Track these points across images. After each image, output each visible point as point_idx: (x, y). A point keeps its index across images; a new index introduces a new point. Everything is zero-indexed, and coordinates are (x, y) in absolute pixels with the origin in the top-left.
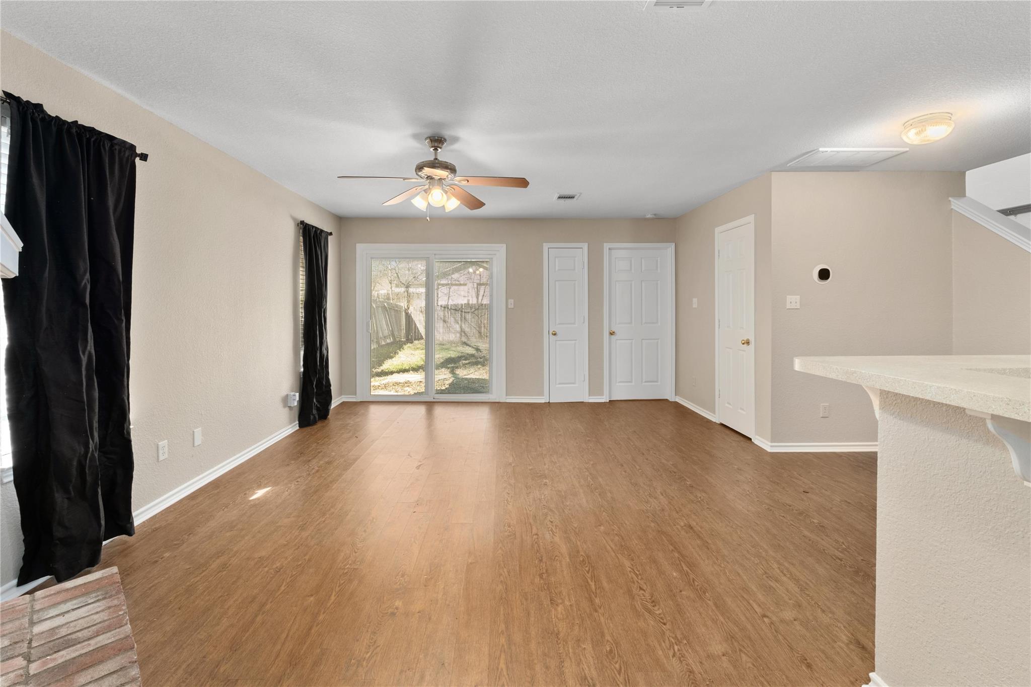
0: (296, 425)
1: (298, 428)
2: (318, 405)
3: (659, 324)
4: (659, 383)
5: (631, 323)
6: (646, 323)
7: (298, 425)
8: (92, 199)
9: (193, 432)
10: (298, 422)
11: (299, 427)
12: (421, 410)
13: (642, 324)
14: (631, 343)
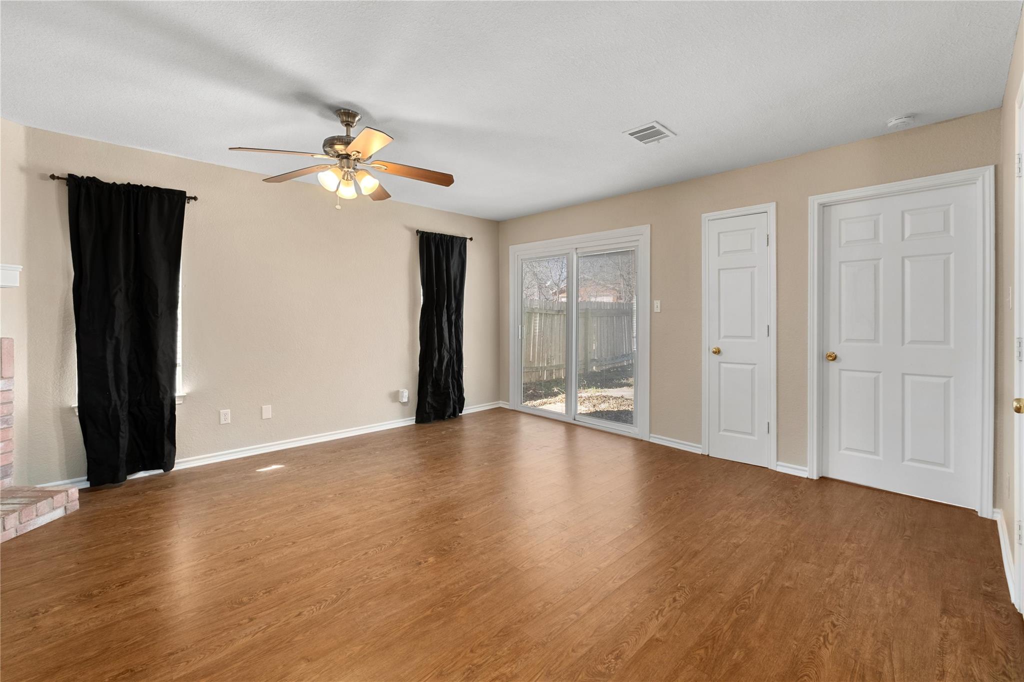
0: (413, 419)
1: (414, 423)
2: (434, 405)
3: (952, 346)
4: (951, 470)
5: (876, 340)
6: (912, 342)
7: (415, 420)
8: (139, 233)
9: (261, 407)
10: (415, 418)
11: (416, 422)
12: (560, 430)
13: (903, 344)
14: (876, 380)
